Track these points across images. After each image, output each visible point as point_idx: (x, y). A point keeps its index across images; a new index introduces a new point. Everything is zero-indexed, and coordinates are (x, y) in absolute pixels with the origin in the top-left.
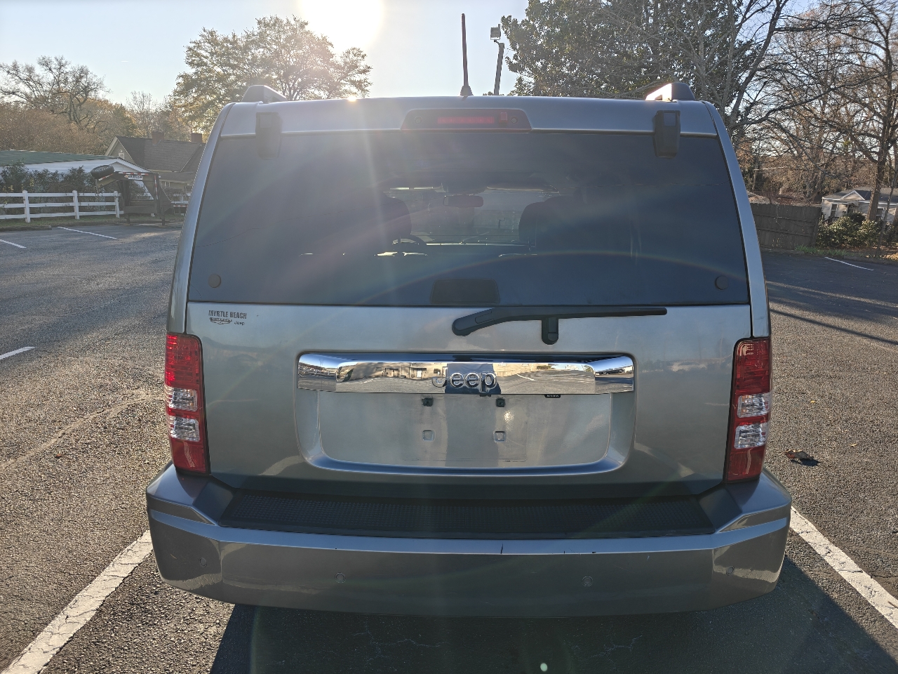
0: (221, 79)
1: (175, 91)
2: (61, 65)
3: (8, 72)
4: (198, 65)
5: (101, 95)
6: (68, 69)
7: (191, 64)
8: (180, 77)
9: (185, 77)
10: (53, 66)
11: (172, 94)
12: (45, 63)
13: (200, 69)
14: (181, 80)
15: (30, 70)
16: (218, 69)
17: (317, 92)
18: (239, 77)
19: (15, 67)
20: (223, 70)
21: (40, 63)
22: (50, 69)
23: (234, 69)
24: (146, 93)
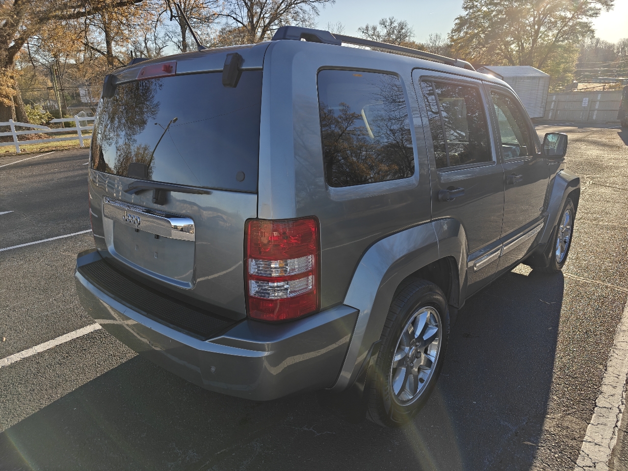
0: (486, 15)
1: (453, 30)
2: (391, 23)
3: (363, 32)
4: (470, 8)
5: (412, 39)
6: (395, 24)
7: (466, 8)
8: (456, 19)
9: (460, 18)
10: (387, 24)
11: (450, 32)
12: (383, 23)
13: (471, 11)
14: (457, 21)
15: (374, 29)
16: (485, 9)
17: (563, 14)
18: (500, 12)
19: (367, 28)
20: (489, 9)
21: (381, 24)
22: (386, 27)
23: (496, 7)
24: (439, 34)
